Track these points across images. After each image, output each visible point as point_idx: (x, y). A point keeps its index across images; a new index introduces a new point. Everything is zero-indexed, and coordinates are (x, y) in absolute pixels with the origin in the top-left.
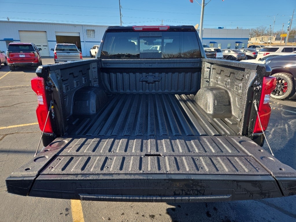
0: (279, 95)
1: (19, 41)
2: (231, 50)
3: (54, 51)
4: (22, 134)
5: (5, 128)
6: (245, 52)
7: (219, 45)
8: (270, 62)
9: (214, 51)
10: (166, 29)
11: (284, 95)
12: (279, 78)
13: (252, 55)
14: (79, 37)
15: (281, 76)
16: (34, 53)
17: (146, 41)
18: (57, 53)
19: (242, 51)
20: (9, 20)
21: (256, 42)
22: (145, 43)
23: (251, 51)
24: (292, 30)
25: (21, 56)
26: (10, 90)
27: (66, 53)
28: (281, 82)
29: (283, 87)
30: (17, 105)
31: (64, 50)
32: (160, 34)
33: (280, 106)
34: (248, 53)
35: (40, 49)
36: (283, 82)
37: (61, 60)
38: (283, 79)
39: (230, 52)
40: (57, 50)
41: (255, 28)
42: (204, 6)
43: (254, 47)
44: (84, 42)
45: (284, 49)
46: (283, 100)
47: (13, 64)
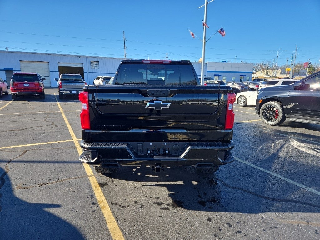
0: (272, 121)
1: (20, 70)
2: (235, 82)
3: (58, 81)
4: (41, 150)
5: (24, 146)
6: (248, 85)
7: (224, 78)
8: (262, 92)
9: (217, 83)
10: (169, 62)
11: (276, 121)
12: (271, 106)
13: (256, 88)
14: (83, 68)
15: (272, 104)
16: (38, 82)
17: (152, 72)
18: (62, 83)
19: (245, 83)
20: (8, 50)
21: (262, 76)
22: (151, 74)
23: (254, 84)
24: (297, 65)
25: (25, 85)
26: (18, 117)
27: (71, 83)
28: (273, 109)
29: (275, 114)
30: (30, 129)
31: (68, 80)
32: (164, 66)
33: (271, 130)
34: (251, 86)
35: (44, 79)
36: (275, 109)
37: (66, 89)
38: (274, 107)
39: (234, 84)
40: (61, 80)
41: (260, 62)
42: (205, 42)
43: (259, 80)
44: (87, 73)
45: (283, 82)
46: (275, 125)
47: (17, 93)
